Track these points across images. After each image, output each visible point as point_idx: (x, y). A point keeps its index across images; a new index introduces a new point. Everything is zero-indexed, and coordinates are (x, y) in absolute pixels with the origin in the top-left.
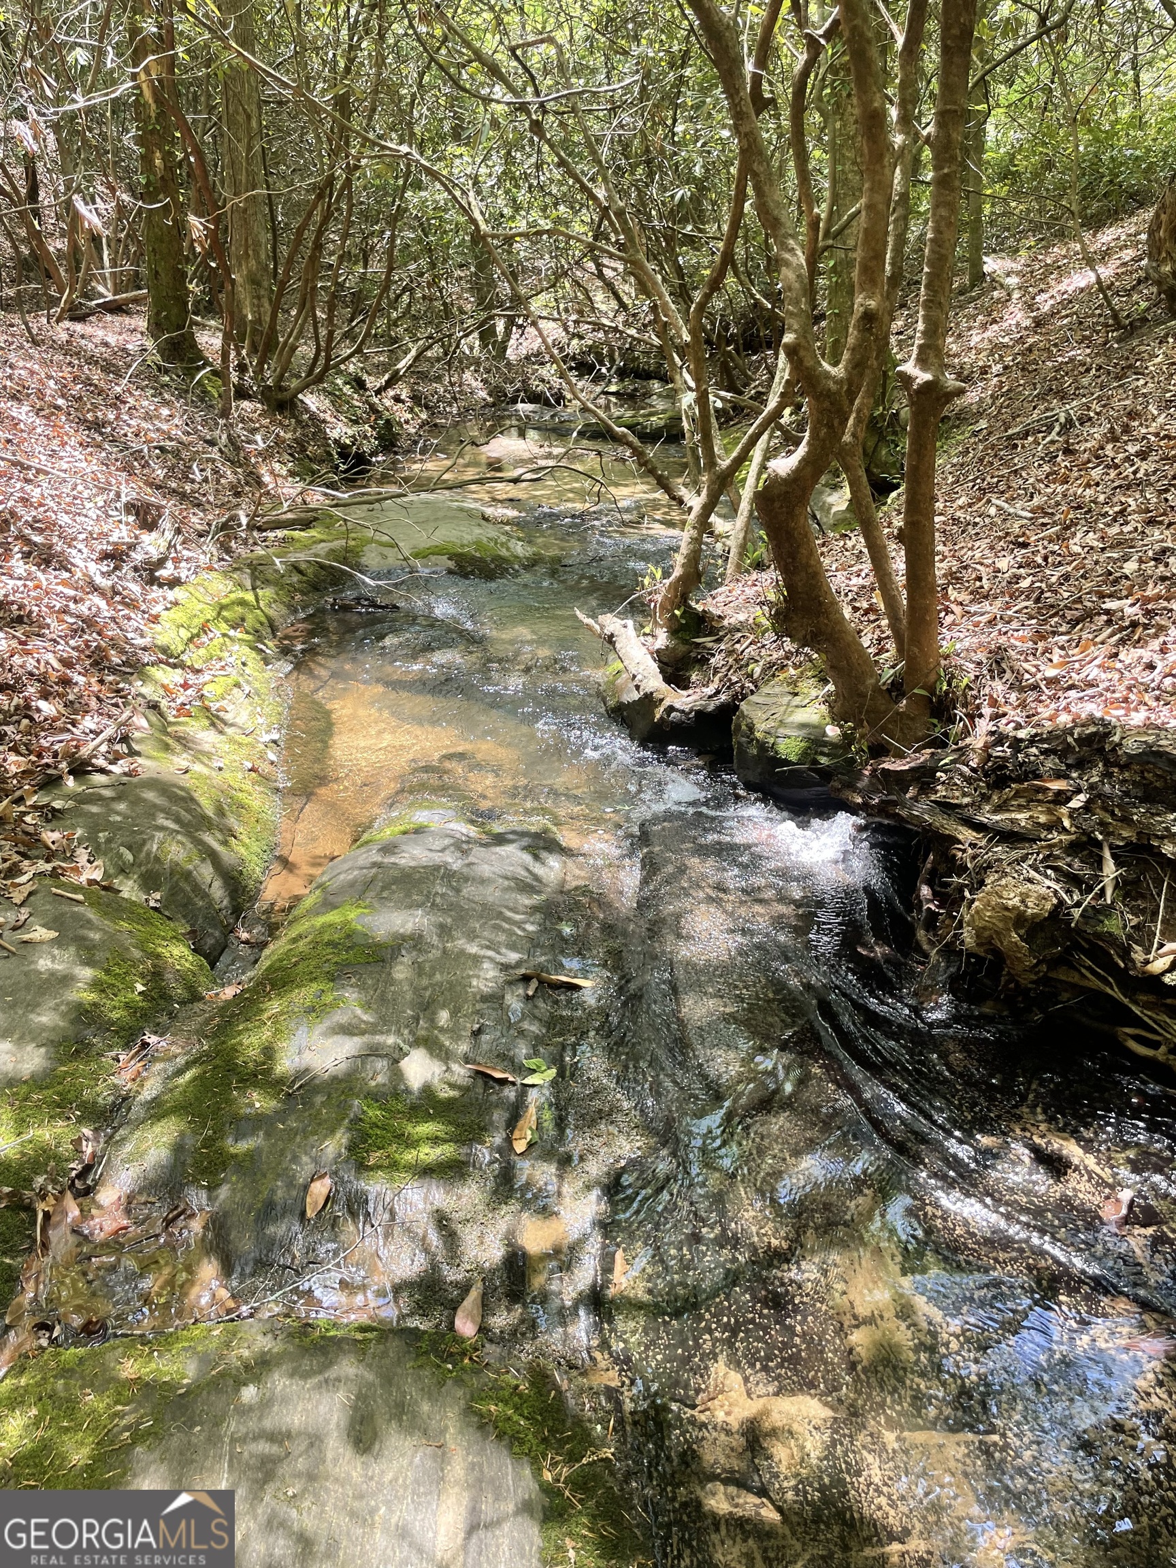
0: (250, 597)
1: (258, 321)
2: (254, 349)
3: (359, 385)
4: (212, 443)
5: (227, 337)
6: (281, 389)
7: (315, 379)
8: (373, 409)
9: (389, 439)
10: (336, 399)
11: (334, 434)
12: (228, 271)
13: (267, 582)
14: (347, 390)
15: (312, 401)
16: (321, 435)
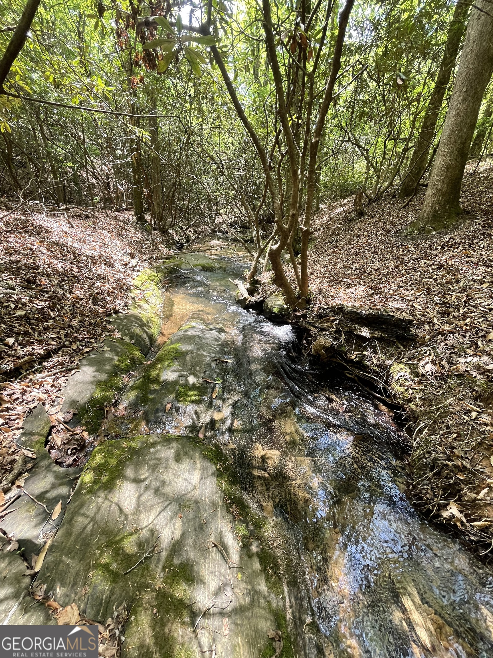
0: (156, 274)
1: (159, 213)
2: (158, 219)
3: (182, 228)
4: (148, 240)
5: (152, 217)
6: (163, 228)
7: (172, 226)
8: (185, 233)
9: (188, 240)
10: (177, 231)
11: (176, 239)
12: (152, 202)
13: (159, 271)
14: (179, 229)
15: (171, 231)
16: (173, 239)
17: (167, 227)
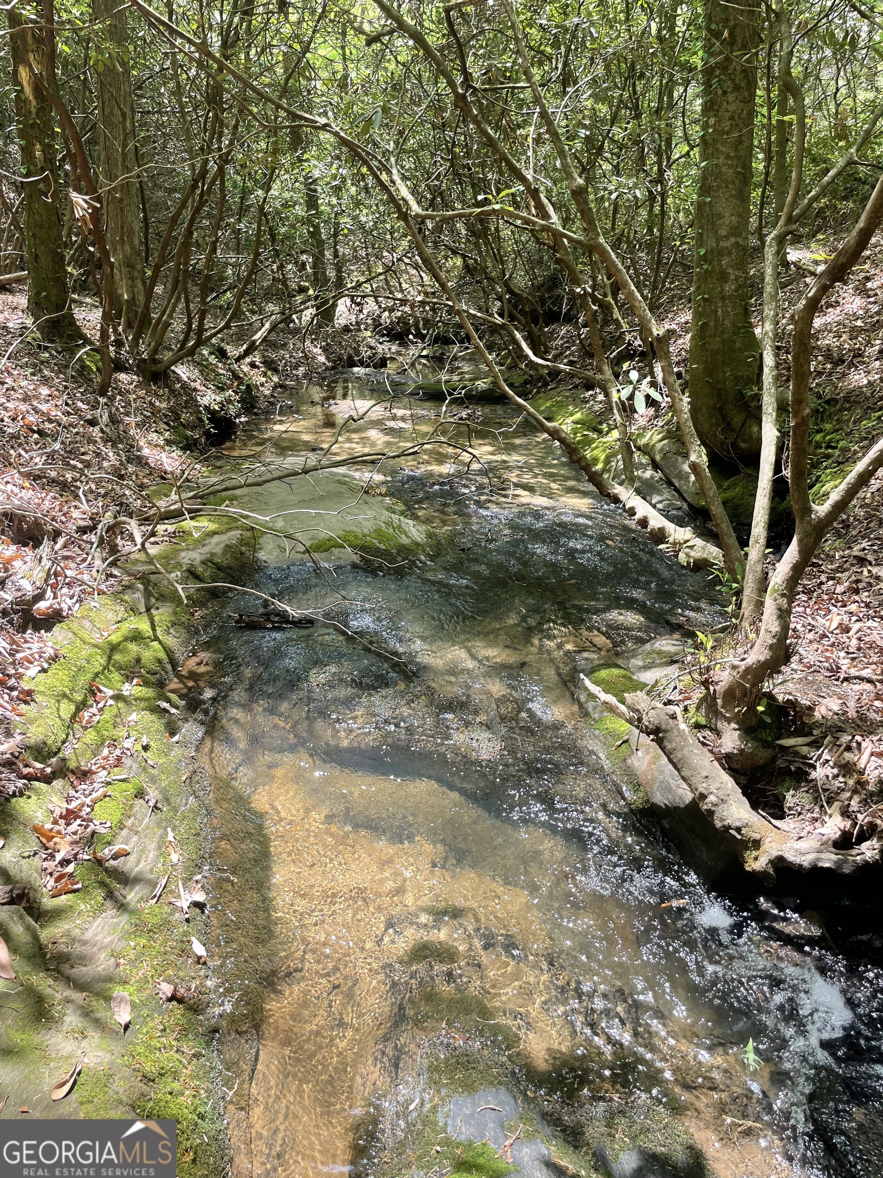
1: (132, 301)
2: (129, 325)
3: (222, 354)
4: (92, 423)
5: (106, 317)
6: (154, 361)
7: (186, 354)
8: (236, 376)
9: (249, 401)
10: (205, 369)
11: (205, 401)
12: (106, 254)
14: (213, 359)
15: (183, 371)
16: (191, 403)
17: (167, 356)
